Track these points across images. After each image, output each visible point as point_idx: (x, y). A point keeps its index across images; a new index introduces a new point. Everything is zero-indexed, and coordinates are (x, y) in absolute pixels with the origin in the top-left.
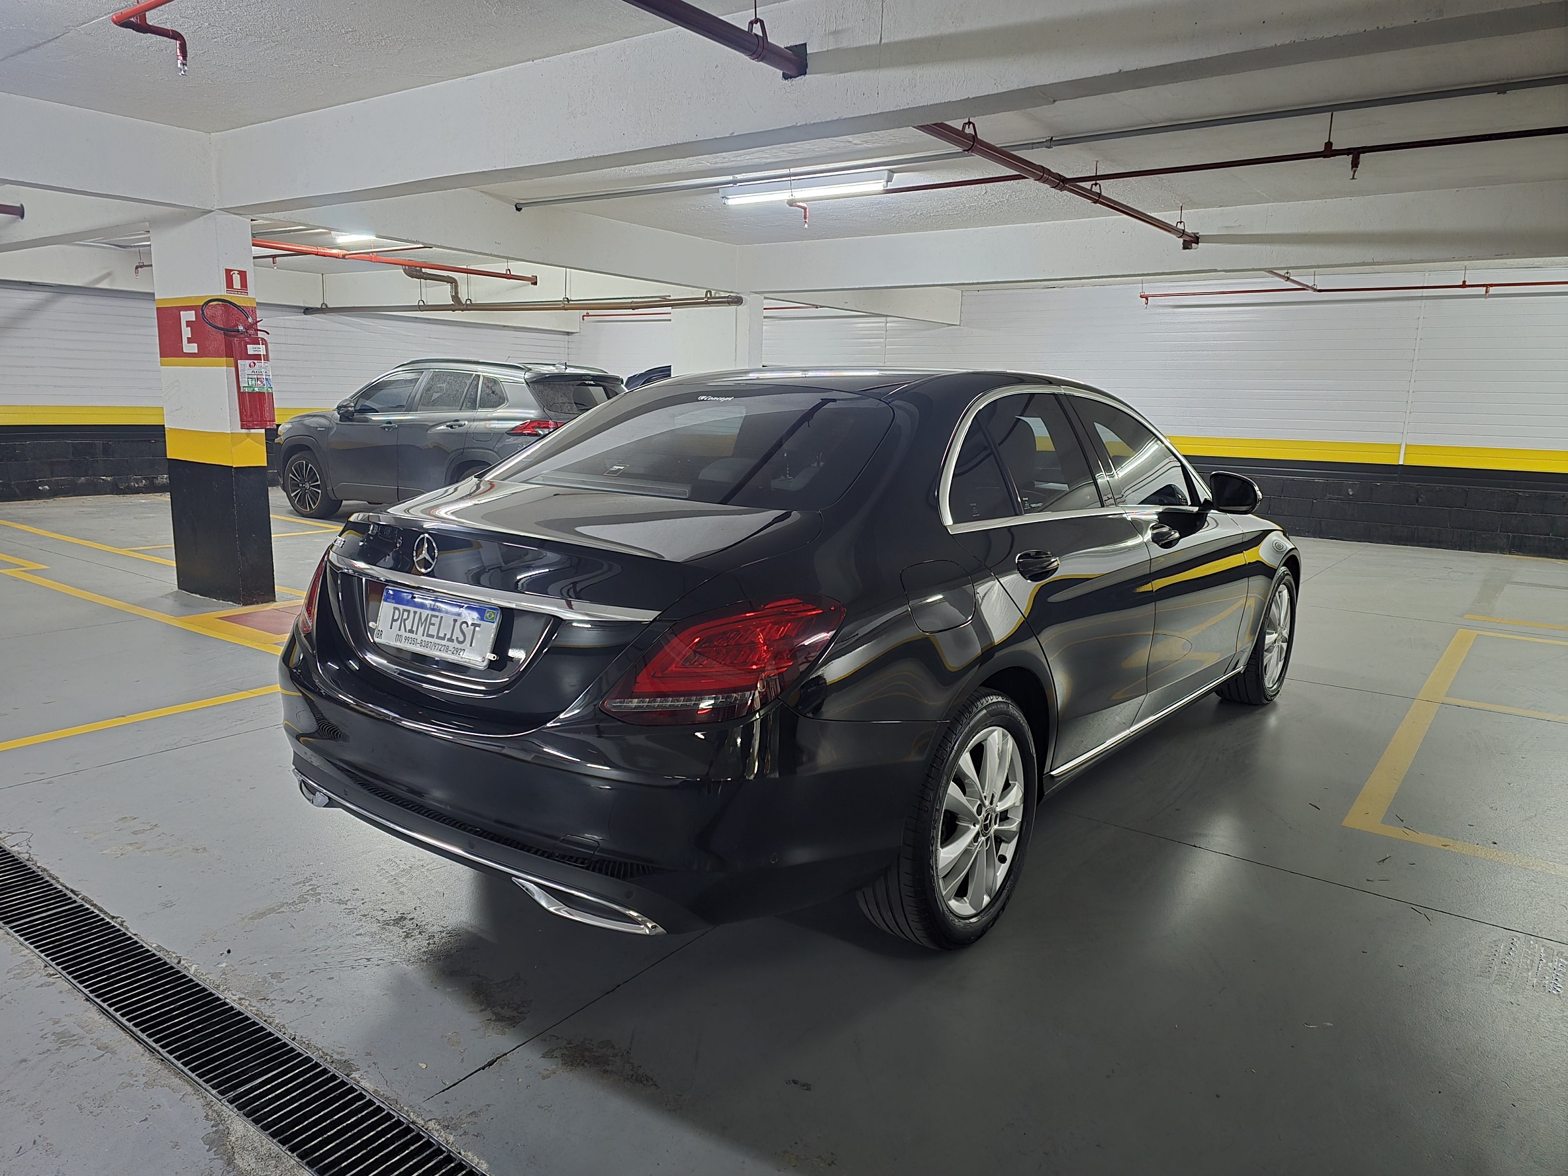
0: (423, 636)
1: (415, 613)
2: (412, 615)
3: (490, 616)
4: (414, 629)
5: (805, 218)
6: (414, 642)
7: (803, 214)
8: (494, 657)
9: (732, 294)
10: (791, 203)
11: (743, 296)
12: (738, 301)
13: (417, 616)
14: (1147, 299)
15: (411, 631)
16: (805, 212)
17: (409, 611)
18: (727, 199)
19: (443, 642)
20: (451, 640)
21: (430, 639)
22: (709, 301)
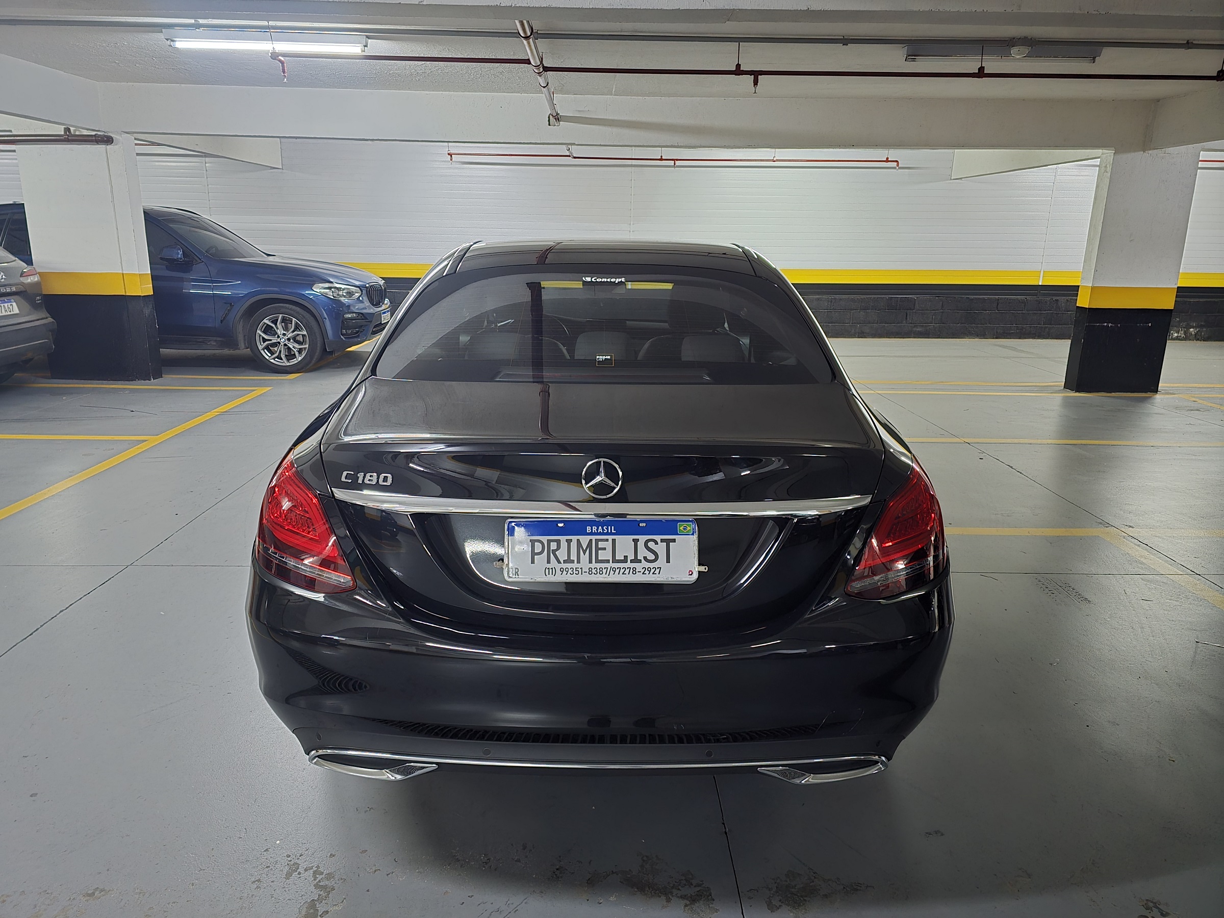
0: (590, 562)
1: (569, 541)
2: (564, 545)
3: (685, 529)
4: (574, 557)
5: (284, 72)
6: (578, 571)
7: (281, 68)
8: (705, 569)
9: (99, 133)
10: (275, 56)
11: (112, 136)
12: (108, 140)
13: (574, 545)
14: (451, 156)
15: (569, 561)
16: (283, 66)
17: (558, 542)
18: (173, 41)
19: (629, 564)
20: (636, 560)
21: (603, 565)
22: (69, 138)
